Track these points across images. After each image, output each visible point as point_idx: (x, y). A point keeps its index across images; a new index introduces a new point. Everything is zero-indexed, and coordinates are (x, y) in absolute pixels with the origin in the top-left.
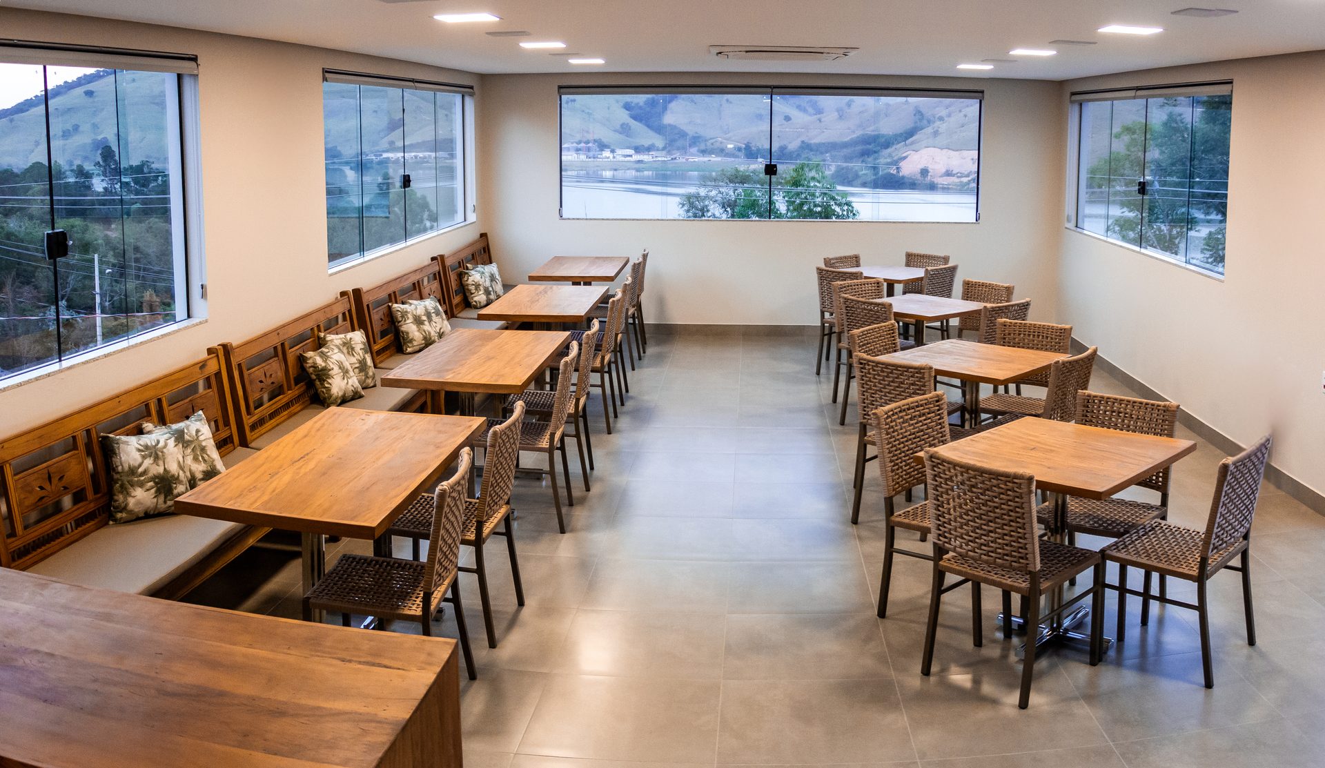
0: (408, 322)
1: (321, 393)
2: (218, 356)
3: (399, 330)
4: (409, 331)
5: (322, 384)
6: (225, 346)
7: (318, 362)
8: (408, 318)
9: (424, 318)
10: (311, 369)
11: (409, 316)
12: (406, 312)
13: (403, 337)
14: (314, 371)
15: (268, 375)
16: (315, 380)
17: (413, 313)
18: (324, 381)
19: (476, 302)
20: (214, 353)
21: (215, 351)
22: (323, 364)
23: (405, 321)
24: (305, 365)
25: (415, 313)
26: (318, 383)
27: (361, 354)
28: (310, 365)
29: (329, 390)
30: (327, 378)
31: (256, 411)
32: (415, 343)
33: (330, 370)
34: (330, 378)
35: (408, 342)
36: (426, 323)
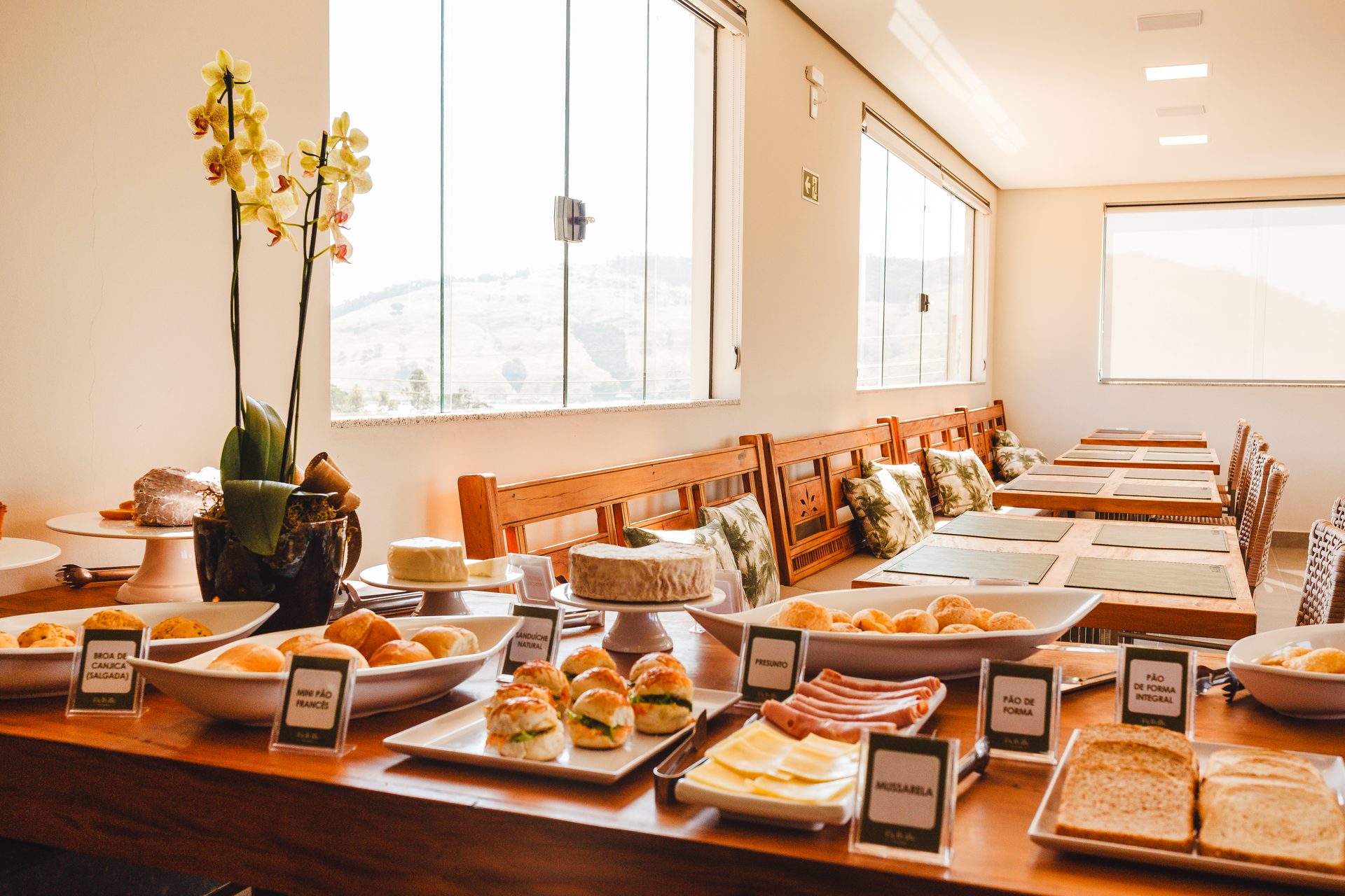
0: (950, 473)
1: (873, 537)
2: (756, 447)
3: (937, 484)
4: (953, 485)
5: (875, 524)
6: (765, 437)
7: (868, 492)
8: (951, 468)
9: (971, 470)
10: (860, 501)
11: (952, 465)
12: (948, 460)
13: (944, 495)
14: (862, 504)
15: (810, 497)
16: (864, 518)
17: (956, 462)
18: (878, 519)
19: (1007, 471)
20: (750, 443)
21: (752, 439)
22: (877, 496)
23: (947, 471)
24: (849, 495)
25: (959, 463)
26: (867, 521)
27: (918, 494)
28: (857, 495)
29: (884, 532)
30: (882, 515)
31: (800, 543)
32: (960, 502)
33: (886, 504)
34: (886, 516)
35: (951, 500)
36: (974, 477)
